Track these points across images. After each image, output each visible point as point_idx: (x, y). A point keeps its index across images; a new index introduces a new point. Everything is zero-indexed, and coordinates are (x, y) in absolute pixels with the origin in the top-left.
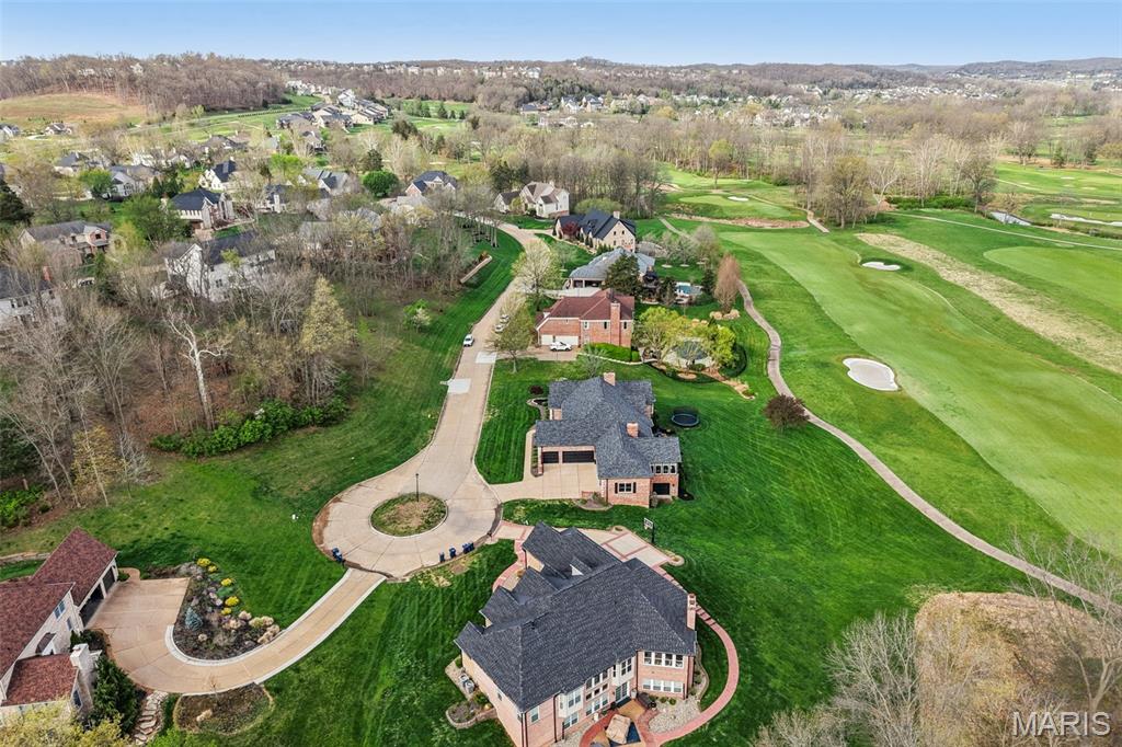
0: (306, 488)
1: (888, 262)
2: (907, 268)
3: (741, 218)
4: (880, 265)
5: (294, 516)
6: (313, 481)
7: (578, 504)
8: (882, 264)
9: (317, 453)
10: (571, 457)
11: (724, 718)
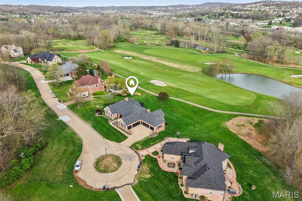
0: (62, 174)
1: (129, 57)
2: (134, 58)
3: (76, 50)
4: (127, 58)
5: (71, 186)
6: (60, 170)
7: (151, 137)
8: (127, 57)
9: (51, 160)
10: (135, 125)
11: (236, 167)
